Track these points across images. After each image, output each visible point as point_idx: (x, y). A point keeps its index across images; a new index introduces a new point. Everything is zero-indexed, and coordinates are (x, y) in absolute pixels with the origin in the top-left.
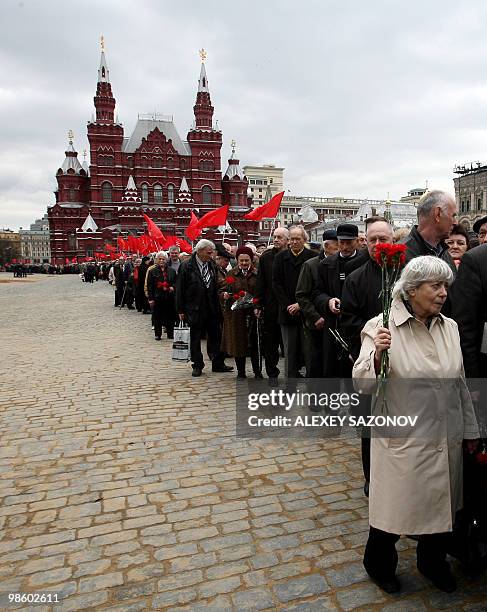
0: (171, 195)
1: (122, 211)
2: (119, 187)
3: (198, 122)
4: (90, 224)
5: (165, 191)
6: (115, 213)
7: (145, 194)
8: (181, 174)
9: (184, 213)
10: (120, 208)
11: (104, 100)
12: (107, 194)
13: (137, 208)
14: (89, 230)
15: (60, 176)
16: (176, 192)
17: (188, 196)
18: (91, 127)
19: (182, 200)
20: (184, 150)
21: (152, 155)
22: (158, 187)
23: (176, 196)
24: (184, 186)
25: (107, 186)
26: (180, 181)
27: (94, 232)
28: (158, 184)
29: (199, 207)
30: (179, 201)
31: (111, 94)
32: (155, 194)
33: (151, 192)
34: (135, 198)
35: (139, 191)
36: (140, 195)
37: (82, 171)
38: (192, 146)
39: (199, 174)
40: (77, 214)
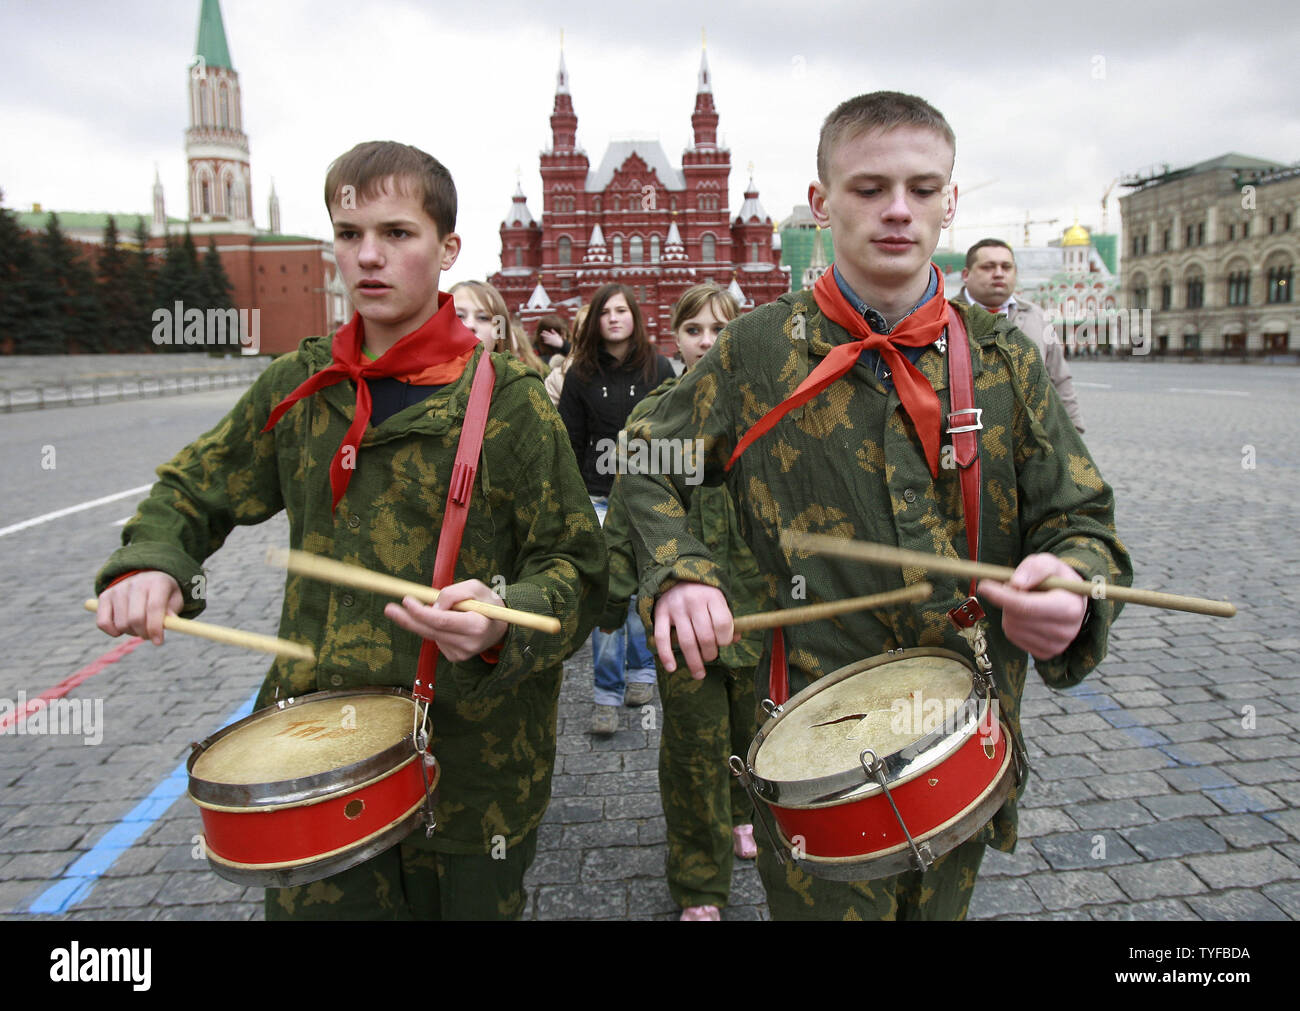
0: (655, 251)
1: (584, 278)
2: (581, 243)
3: (698, 139)
4: (540, 299)
5: (647, 246)
6: (575, 281)
7: (618, 252)
8: (669, 217)
9: (673, 277)
10: (580, 273)
11: (564, 120)
12: (565, 253)
13: (605, 272)
14: (538, 307)
15: (505, 234)
16: (662, 245)
17: (679, 252)
18: (544, 159)
19: (670, 256)
20: (674, 182)
21: (628, 192)
22: (636, 240)
23: (662, 252)
24: (674, 236)
25: (564, 242)
26: (667, 229)
27: (544, 309)
28: (636, 235)
29: (697, 266)
30: (666, 259)
31: (571, 109)
32: (633, 250)
33: (626, 246)
34: (602, 258)
35: (609, 248)
36: (610, 252)
37: (533, 223)
38: (688, 175)
39: (697, 217)
40: (524, 284)
